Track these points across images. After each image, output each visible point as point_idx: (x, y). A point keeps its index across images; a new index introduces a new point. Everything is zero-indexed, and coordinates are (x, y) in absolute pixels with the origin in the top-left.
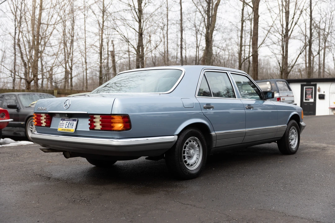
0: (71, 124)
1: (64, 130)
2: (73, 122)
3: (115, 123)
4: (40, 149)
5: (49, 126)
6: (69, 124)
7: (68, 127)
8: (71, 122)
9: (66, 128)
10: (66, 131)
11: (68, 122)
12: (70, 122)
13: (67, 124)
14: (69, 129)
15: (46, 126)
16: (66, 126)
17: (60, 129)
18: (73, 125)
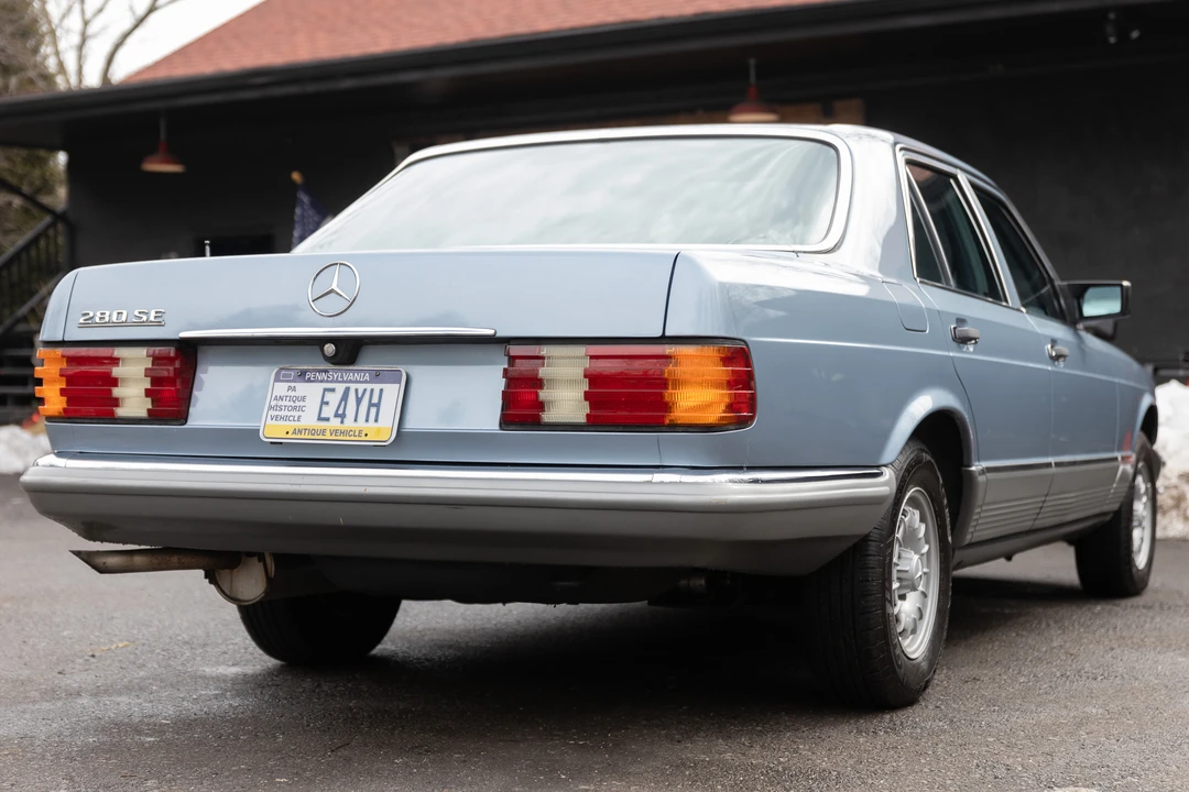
0: (359, 401)
1: (313, 431)
2: (377, 387)
3: (677, 383)
4: (78, 554)
5: (181, 416)
6: (345, 397)
7: (343, 416)
8: (361, 387)
9: (323, 424)
10: (328, 438)
11: (340, 388)
12: (353, 387)
13: (334, 399)
14: (349, 423)
15: (154, 417)
16: (328, 411)
17: (273, 429)
18: (378, 406)
